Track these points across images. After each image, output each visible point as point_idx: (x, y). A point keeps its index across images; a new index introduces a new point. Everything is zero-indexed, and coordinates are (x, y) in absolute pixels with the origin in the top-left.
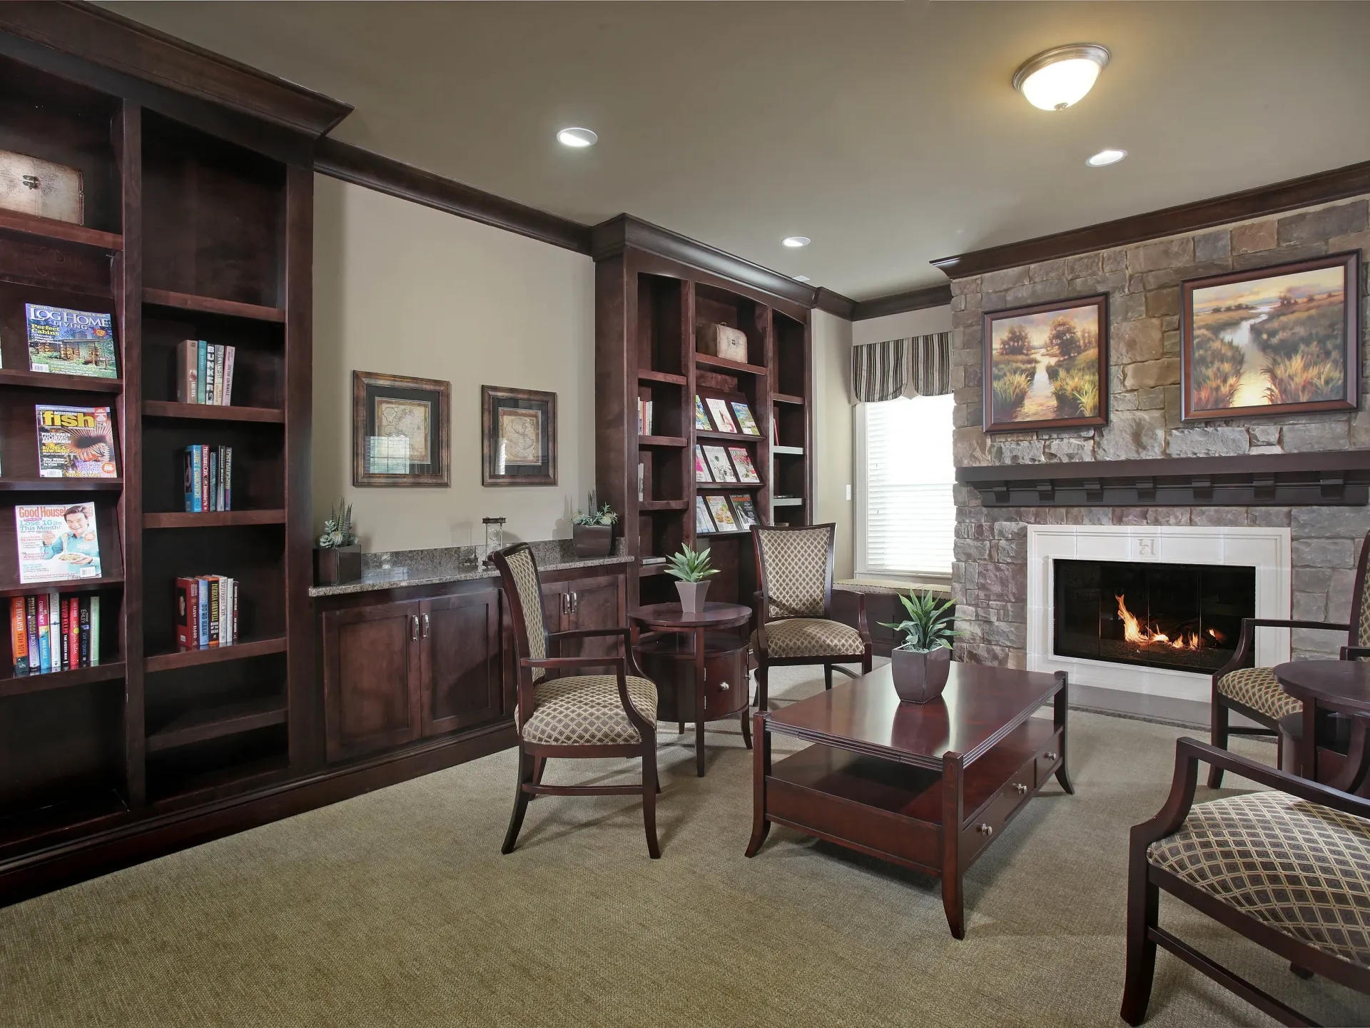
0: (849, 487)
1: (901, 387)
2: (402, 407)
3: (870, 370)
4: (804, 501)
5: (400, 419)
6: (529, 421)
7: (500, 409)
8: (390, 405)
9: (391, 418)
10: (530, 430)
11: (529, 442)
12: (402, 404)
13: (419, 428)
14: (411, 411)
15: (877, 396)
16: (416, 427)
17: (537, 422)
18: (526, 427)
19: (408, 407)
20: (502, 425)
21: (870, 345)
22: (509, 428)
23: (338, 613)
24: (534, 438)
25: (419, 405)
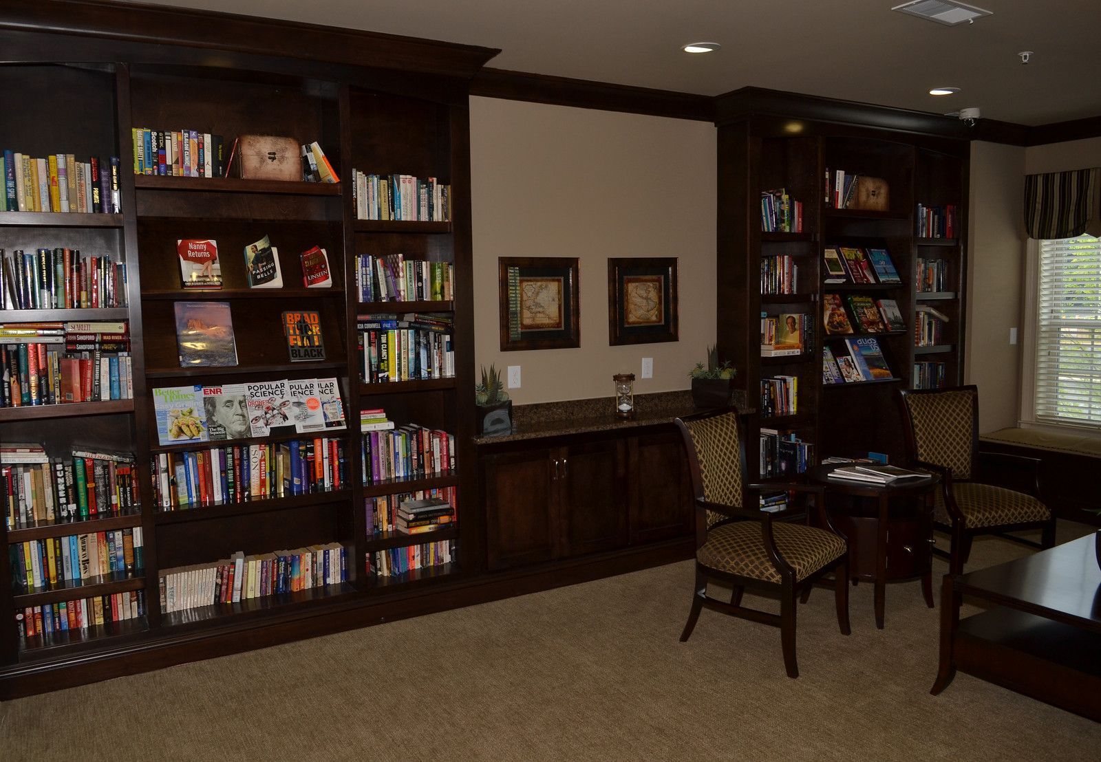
0: (1013, 331)
1: (1084, 223)
2: (539, 284)
3: (1046, 203)
4: (954, 348)
5: (538, 294)
6: (652, 285)
7: (625, 277)
8: (530, 283)
9: (530, 294)
10: (653, 294)
11: (652, 304)
12: (537, 281)
13: (553, 300)
14: (546, 287)
15: (1053, 233)
16: (551, 299)
17: (660, 286)
18: (649, 291)
19: (544, 284)
20: (627, 291)
21: (1047, 175)
22: (634, 294)
23: (495, 457)
24: (657, 300)
25: (554, 280)
